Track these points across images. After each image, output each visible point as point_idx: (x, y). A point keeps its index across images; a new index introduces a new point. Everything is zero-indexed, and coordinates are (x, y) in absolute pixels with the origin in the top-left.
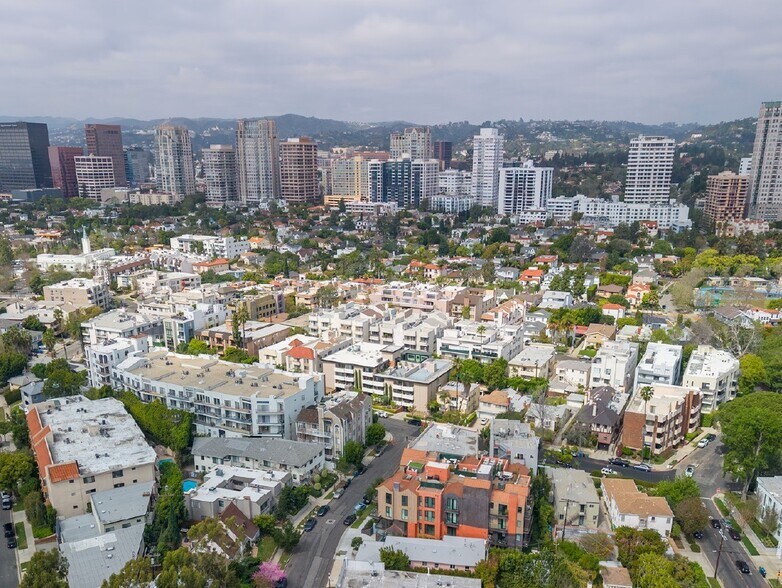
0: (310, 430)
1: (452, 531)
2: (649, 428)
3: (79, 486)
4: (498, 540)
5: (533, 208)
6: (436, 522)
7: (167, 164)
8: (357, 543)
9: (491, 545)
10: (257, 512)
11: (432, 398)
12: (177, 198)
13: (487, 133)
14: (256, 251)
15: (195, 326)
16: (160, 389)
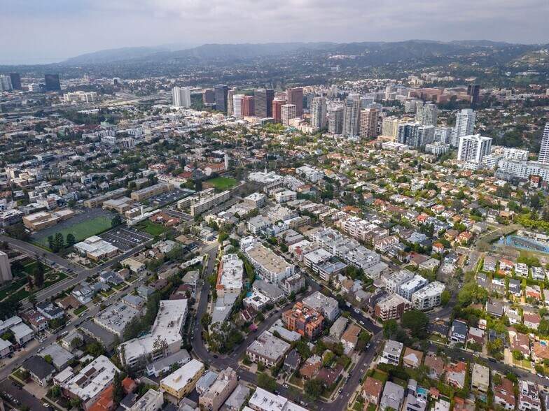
1: (295, 330)
2: (381, 312)
3: (223, 291)
4: (304, 335)
6: (294, 326)
9: (302, 336)
10: (257, 309)
12: (316, 130)
13: (465, 112)
14: (325, 178)
15: (275, 232)
16: (253, 261)
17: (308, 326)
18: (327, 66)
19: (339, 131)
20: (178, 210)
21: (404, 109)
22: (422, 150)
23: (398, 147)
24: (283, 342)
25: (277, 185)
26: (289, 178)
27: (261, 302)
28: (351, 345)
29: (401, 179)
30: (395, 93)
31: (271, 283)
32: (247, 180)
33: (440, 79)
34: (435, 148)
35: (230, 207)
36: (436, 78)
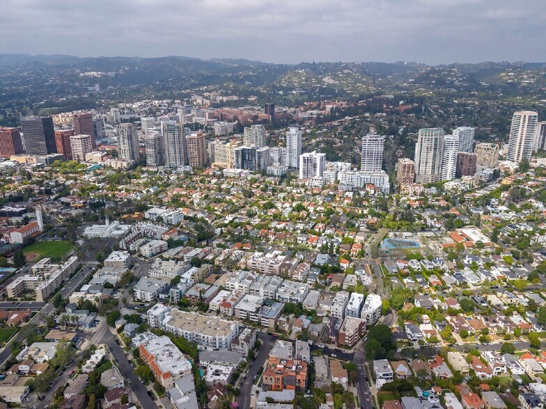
0: (237, 347)
1: (285, 387)
2: (347, 338)
3: (171, 379)
4: (298, 390)
5: (316, 177)
6: (280, 385)
7: (124, 144)
8: (258, 392)
9: (296, 391)
10: (226, 383)
11: (276, 323)
12: (131, 164)
13: (293, 130)
14: (186, 218)
15: (183, 292)
16: (181, 332)
17: (299, 377)
18: (81, 85)
19: (161, 161)
20: (11, 299)
21: (213, 133)
22: (264, 173)
23: (240, 173)
24: (283, 405)
25: (136, 236)
26: (144, 226)
27: (225, 374)
28: (345, 380)
29: (267, 206)
30: (189, 115)
31: (217, 350)
32: (85, 238)
33: (225, 99)
34: (276, 169)
35: (91, 278)
36: (221, 98)
